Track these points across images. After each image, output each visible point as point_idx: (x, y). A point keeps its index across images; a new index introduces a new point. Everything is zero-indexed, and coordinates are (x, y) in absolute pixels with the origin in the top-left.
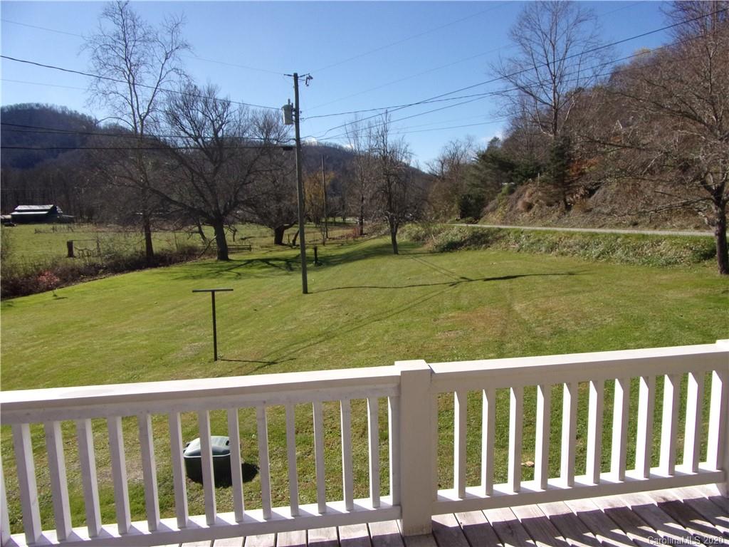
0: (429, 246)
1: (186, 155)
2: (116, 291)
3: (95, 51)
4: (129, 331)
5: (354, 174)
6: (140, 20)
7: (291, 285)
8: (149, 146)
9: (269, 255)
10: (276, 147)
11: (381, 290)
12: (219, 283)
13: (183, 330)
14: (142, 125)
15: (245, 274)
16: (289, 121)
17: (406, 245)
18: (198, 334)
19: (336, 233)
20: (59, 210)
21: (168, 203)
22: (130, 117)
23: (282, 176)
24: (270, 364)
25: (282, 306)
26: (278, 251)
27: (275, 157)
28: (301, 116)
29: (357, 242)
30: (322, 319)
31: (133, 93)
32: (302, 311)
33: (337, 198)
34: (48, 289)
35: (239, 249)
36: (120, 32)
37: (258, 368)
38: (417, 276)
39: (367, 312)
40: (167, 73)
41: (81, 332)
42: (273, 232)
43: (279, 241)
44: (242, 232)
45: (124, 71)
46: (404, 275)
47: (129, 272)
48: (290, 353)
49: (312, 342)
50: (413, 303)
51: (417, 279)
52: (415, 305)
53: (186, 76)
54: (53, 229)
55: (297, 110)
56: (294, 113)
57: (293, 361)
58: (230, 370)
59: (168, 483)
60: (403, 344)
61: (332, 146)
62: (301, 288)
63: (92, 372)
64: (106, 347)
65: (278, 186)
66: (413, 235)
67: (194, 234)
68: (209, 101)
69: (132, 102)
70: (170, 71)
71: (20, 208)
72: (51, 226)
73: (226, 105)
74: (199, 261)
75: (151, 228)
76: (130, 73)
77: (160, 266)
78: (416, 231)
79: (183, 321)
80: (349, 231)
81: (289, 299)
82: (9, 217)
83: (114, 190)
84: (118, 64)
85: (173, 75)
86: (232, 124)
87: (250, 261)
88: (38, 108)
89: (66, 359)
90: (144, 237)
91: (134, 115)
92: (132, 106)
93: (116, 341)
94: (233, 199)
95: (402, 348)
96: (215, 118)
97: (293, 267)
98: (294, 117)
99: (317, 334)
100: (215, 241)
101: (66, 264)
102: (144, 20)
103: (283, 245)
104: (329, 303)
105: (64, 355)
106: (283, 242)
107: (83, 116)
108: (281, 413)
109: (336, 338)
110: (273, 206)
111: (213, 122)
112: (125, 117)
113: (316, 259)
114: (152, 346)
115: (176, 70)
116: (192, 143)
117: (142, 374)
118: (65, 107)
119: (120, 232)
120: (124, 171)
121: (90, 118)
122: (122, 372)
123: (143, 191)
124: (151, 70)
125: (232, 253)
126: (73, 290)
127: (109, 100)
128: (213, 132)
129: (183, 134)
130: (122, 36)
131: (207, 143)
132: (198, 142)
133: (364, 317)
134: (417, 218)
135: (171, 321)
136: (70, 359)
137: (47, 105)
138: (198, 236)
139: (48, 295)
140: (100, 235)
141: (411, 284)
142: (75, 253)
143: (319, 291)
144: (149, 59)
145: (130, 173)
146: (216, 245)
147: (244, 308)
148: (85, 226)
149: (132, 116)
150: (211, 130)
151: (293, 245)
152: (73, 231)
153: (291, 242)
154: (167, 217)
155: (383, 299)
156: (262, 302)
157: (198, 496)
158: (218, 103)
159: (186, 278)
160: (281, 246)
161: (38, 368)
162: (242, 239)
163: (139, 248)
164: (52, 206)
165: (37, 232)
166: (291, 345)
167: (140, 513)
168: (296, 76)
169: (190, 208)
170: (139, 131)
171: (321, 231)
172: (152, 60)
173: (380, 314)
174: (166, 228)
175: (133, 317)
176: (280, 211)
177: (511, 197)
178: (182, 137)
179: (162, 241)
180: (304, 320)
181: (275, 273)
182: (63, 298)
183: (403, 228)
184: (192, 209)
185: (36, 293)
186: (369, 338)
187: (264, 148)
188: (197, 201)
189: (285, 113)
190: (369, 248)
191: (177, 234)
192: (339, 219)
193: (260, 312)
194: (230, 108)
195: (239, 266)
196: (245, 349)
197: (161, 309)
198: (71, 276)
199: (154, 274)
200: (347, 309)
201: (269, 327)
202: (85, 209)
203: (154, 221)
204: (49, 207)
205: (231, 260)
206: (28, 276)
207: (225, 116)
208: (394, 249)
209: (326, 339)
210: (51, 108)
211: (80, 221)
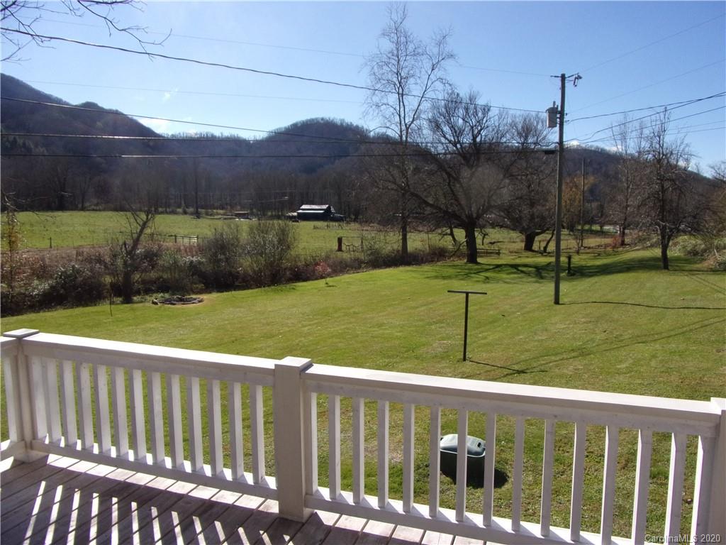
0: (710, 262)
1: (445, 160)
2: (375, 284)
3: (373, 68)
4: (385, 322)
5: (617, 179)
6: (412, 36)
7: (541, 293)
8: (411, 153)
9: (518, 261)
10: (533, 151)
11: (647, 308)
12: (467, 285)
13: (433, 327)
14: (407, 133)
15: (494, 279)
16: (552, 125)
17: (678, 259)
18: (447, 332)
19: (592, 242)
20: (332, 209)
21: (424, 206)
22: (397, 126)
23: (538, 180)
24: (519, 372)
25: (531, 315)
26: (528, 257)
27: (531, 161)
28: (566, 118)
29: (617, 253)
30: (576, 333)
31: (401, 104)
32: (553, 322)
33: (595, 205)
34: (322, 277)
35: (487, 253)
36: (394, 49)
37: (507, 374)
38: (693, 297)
39: (630, 332)
40: (432, 83)
41: (346, 318)
42: (524, 237)
43: (529, 247)
44: (492, 236)
45: (395, 84)
46: (676, 294)
47: (386, 268)
48: (542, 365)
49: (565, 356)
50: (688, 328)
51: (694, 300)
52: (691, 330)
53: (450, 85)
54: (327, 226)
55: (562, 113)
56: (558, 116)
57: (544, 373)
58: (478, 373)
59: (420, 470)
60: (674, 373)
61: (593, 149)
62: (553, 298)
63: (355, 354)
64: (367, 333)
65: (533, 191)
66: (689, 249)
67: (445, 237)
68: (471, 107)
69: (400, 112)
70: (435, 81)
71: (304, 207)
72: (325, 224)
73: (486, 110)
74: (449, 262)
75: (408, 229)
76: (400, 85)
77: (413, 265)
78: (693, 245)
79: (432, 319)
80: (608, 241)
81: (538, 308)
82: (295, 214)
83: (379, 193)
84: (390, 77)
85: (438, 85)
86: (491, 129)
87: (498, 266)
88: (322, 122)
89: (335, 340)
90: (401, 237)
91: (401, 123)
92: (400, 116)
93: (374, 329)
94: (486, 204)
95: (675, 378)
96: (474, 124)
97: (543, 275)
98: (558, 120)
99: (570, 349)
100: (465, 244)
101: (337, 257)
102: (415, 36)
103: (533, 251)
104: (583, 318)
105: (332, 337)
106: (533, 248)
107: (357, 127)
108: (532, 425)
109: (592, 356)
110: (526, 211)
111: (472, 127)
112: (393, 127)
113: (569, 268)
114: (405, 338)
115: (440, 79)
116: (451, 148)
117: (396, 362)
118: (343, 120)
119: (381, 231)
120: (389, 176)
121: (362, 128)
122: (379, 358)
123: (403, 194)
124: (419, 81)
125: (481, 257)
127: (381, 111)
128: (472, 138)
129: (443, 140)
130: (395, 52)
131: (465, 148)
132: (456, 147)
133: (626, 337)
134: (695, 229)
135: (422, 317)
136: (338, 340)
138: (450, 238)
139: (321, 283)
140: (364, 232)
141: (686, 305)
142: (344, 248)
143: (571, 303)
144: (418, 71)
145: (393, 177)
146: (465, 247)
147: (491, 312)
148: (352, 224)
149: (398, 125)
150: (470, 135)
151: (544, 252)
152: (342, 228)
153: (542, 249)
154: (422, 219)
155: (650, 320)
156: (511, 309)
157: (448, 490)
158: (478, 109)
159: (436, 277)
160: (530, 253)
161: (313, 344)
162: (491, 243)
163: (395, 247)
164: (327, 206)
165: (315, 228)
166: (541, 356)
167: (395, 492)
168: (563, 77)
169: (444, 211)
170: (404, 138)
171: (576, 238)
172: (420, 72)
173: (645, 335)
174: (421, 229)
175: (389, 309)
176: (532, 217)
178: (442, 143)
179: (417, 241)
180: (556, 333)
181: (524, 280)
182: (333, 286)
183: (676, 240)
184: (446, 212)
185: (313, 280)
186: (632, 361)
187: (521, 152)
188: (451, 204)
189: (549, 116)
190: (632, 260)
191: (430, 236)
192: (596, 227)
193: (509, 318)
194: (490, 113)
195: (487, 270)
196: (493, 354)
197: (412, 304)
198: (341, 268)
199: (408, 271)
200: (605, 326)
201: (518, 335)
202: (352, 210)
203: (410, 222)
204: (325, 207)
205: (479, 263)
206: (307, 265)
207: (484, 122)
208: (664, 264)
209: (580, 355)
211: (348, 219)
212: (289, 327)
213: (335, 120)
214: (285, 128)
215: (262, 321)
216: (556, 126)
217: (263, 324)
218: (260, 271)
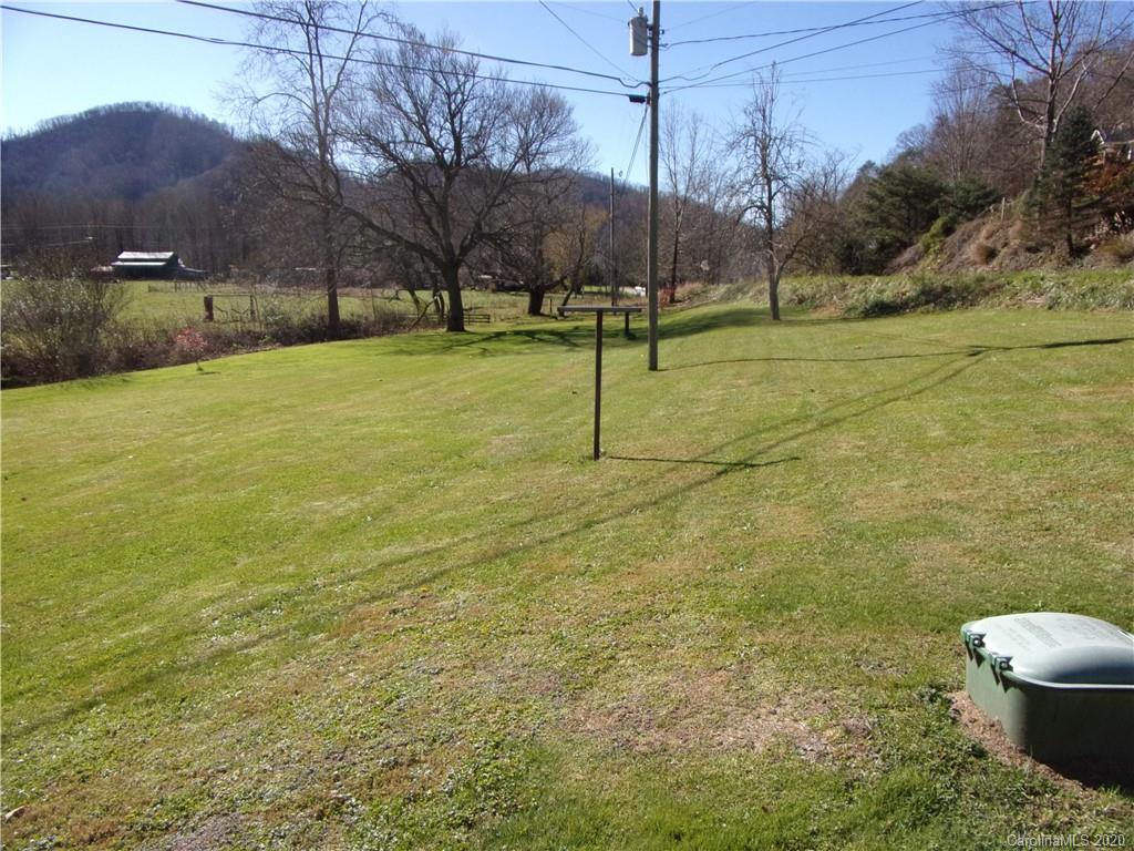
0: (830, 310)
2: (297, 366)
9: (530, 327)
14: (327, 108)
15: (495, 350)
16: (639, 51)
20: (180, 260)
22: (308, 94)
24: (737, 465)
28: (663, 39)
29: (668, 312)
34: (189, 360)
40: (369, 20)
43: (535, 310)
45: (300, 17)
47: (306, 345)
54: (175, 288)
55: (655, 28)
56: (649, 34)
61: (592, 176)
64: (336, 435)
69: (311, 67)
70: (374, 17)
71: (124, 255)
72: (173, 284)
82: (108, 268)
85: (380, 22)
87: (499, 335)
88: (148, 110)
91: (315, 90)
92: (312, 75)
93: (348, 427)
101: (206, 330)
103: (542, 315)
106: (541, 311)
107: (214, 123)
111: (449, 97)
113: (627, 329)
117: (442, 479)
118: (189, 108)
121: (224, 125)
126: (226, 364)
127: (277, 64)
137: (161, 104)
139: (191, 369)
142: (218, 316)
143: (679, 367)
147: (548, 390)
148: (222, 284)
149: (310, 91)
151: (558, 316)
153: (556, 312)
160: (538, 317)
163: (318, 312)
164: (171, 254)
165: (151, 290)
175: (353, 397)
177: (949, 239)
181: (551, 349)
182: (214, 373)
185: (168, 366)
189: (634, 33)
195: (484, 340)
196: (647, 442)
197: (392, 388)
198: (221, 345)
202: (220, 259)
204: (169, 255)
205: (471, 332)
206: (150, 343)
208: (772, 312)
210: (166, 110)
211: (212, 278)
212: (145, 440)
213: (173, 109)
214: (74, 117)
215: (75, 434)
216: (646, 53)
217: (80, 439)
218: (52, 351)
